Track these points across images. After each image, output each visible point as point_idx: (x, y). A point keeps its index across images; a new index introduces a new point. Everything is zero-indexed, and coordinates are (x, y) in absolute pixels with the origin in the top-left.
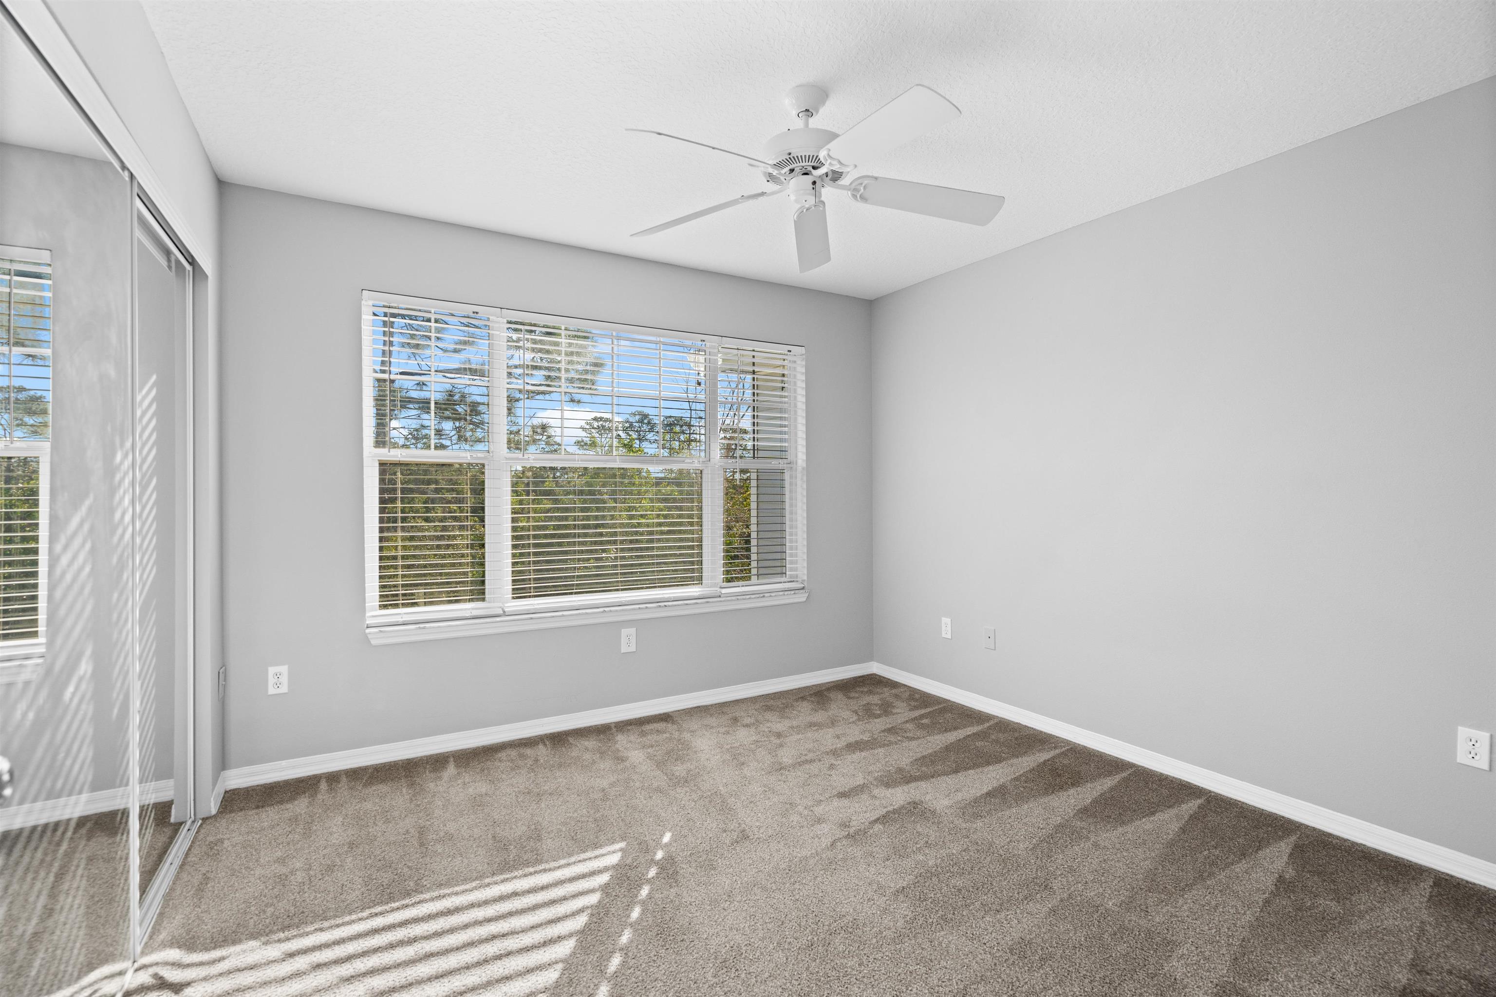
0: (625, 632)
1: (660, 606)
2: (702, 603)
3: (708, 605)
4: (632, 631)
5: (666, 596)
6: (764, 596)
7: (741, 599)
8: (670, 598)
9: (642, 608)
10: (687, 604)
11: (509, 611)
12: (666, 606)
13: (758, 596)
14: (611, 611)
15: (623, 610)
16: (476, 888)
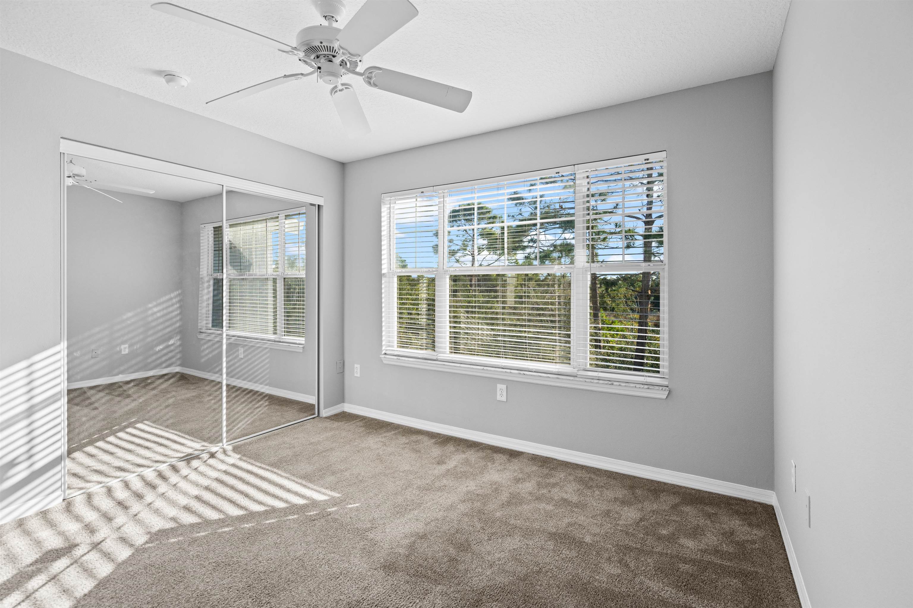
0: (499, 386)
1: (520, 373)
2: (553, 378)
3: (557, 380)
4: (504, 387)
5: (531, 367)
6: (612, 384)
7: (588, 382)
8: (532, 369)
9: (508, 372)
10: (541, 376)
11: (440, 359)
12: (524, 374)
13: (606, 382)
14: (487, 370)
15: (495, 371)
16: (286, 478)
